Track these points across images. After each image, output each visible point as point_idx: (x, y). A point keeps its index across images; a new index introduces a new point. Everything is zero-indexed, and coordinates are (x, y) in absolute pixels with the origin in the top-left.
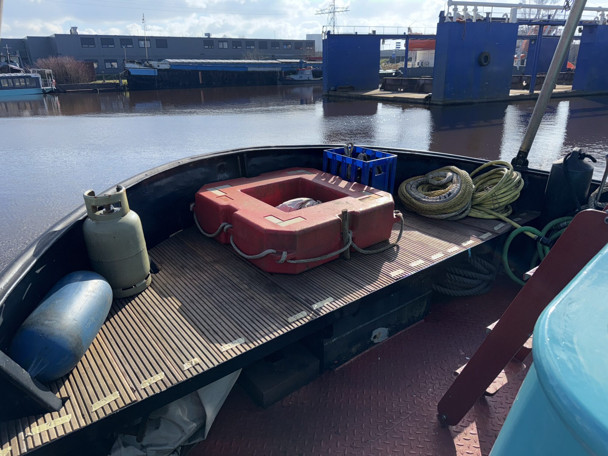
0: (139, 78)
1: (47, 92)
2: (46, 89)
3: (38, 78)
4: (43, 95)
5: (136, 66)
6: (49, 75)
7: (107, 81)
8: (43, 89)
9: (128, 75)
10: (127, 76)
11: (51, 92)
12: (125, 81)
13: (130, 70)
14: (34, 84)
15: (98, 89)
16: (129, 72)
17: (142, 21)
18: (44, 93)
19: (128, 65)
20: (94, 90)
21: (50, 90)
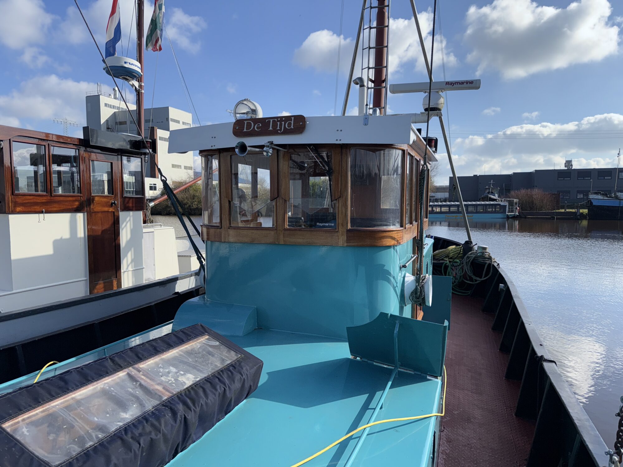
0: (601, 208)
1: (510, 217)
2: (510, 215)
3: (505, 206)
4: (506, 219)
5: (600, 197)
6: (516, 203)
7: (567, 210)
8: (508, 215)
9: (590, 205)
10: (588, 206)
11: (514, 218)
12: (585, 211)
13: (592, 200)
14: (502, 211)
15: (555, 217)
16: (591, 203)
17: (617, 155)
18: (508, 217)
19: (591, 196)
20: (551, 217)
21: (513, 216)
